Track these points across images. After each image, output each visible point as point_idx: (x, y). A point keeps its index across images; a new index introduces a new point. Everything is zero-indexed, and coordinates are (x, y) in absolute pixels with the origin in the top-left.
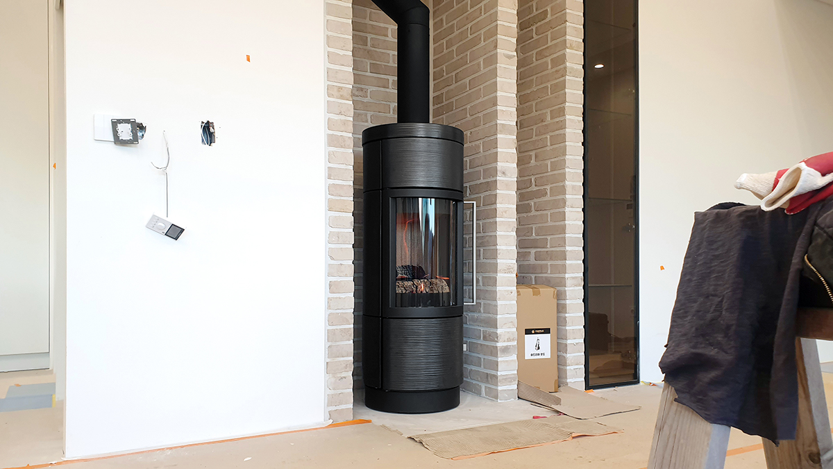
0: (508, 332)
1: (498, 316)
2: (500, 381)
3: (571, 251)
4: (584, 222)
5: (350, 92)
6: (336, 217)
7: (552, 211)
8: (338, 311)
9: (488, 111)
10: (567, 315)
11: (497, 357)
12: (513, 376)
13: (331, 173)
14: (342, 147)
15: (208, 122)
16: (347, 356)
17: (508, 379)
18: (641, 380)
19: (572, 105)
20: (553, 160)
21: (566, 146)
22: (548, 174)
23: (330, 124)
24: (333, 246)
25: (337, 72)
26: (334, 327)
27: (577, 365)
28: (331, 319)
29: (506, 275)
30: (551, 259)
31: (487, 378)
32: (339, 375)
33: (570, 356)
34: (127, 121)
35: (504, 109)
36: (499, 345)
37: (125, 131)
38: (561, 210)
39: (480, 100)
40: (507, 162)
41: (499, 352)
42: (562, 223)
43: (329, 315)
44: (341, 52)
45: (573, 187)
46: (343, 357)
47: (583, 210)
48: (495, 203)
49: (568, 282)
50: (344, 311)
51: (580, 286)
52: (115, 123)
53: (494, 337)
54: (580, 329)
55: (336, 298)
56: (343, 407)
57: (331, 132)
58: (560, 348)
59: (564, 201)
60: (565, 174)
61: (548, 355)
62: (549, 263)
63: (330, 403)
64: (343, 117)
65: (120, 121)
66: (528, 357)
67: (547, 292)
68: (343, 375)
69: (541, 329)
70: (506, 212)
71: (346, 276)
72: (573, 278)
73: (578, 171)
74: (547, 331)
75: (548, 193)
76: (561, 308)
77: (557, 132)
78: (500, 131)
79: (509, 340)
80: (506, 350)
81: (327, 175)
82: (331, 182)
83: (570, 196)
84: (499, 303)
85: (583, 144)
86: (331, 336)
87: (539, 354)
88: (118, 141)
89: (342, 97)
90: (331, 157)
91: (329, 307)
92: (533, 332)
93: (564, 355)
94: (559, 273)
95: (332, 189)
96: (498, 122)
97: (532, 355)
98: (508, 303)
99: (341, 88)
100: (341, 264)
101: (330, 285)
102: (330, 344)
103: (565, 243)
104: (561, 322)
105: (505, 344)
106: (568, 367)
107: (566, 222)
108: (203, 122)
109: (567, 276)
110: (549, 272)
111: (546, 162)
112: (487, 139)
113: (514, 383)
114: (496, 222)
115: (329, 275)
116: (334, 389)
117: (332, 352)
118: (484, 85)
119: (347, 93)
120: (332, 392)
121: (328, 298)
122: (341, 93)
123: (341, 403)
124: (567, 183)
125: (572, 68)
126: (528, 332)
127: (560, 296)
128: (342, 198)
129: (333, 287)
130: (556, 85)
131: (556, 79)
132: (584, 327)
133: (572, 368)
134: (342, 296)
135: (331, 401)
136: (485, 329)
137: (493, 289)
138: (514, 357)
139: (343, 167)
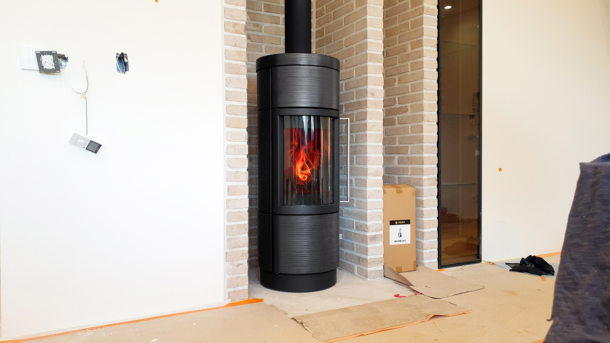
0: (376, 224)
1: (368, 211)
2: (370, 264)
3: (427, 157)
4: (438, 133)
5: (244, 27)
6: (233, 132)
7: (412, 125)
8: (235, 210)
9: (360, 43)
10: (424, 209)
11: (367, 244)
12: (380, 259)
13: (228, 96)
14: (237, 73)
15: (122, 54)
16: (243, 246)
17: (375, 262)
18: (483, 259)
19: (428, 38)
20: (413, 83)
21: (423, 71)
22: (409, 94)
23: (227, 55)
24: (230, 156)
25: (232, 11)
26: (232, 223)
27: (432, 249)
28: (230, 217)
29: (374, 178)
30: (411, 163)
31: (359, 260)
32: (237, 263)
33: (425, 242)
34: (49, 53)
35: (373, 41)
36: (369, 234)
37: (48, 63)
38: (419, 124)
39: (354, 34)
40: (375, 85)
41: (368, 240)
42: (420, 134)
43: (228, 214)
45: (430, 105)
46: (239, 247)
47: (438, 124)
48: (366, 119)
49: (425, 183)
50: (240, 210)
51: (434, 185)
52: (39, 55)
53: (364, 228)
54: (434, 220)
55: (234, 199)
56: (240, 288)
57: (228, 61)
58: (417, 235)
59: (422, 117)
60: (422, 94)
61: (408, 242)
62: (410, 166)
63: (229, 286)
64: (238, 49)
65: (43, 53)
66: (392, 243)
67: (407, 190)
68: (240, 262)
69: (403, 221)
70: (374, 126)
71: (242, 181)
72: (429, 179)
73: (434, 92)
74: (407, 222)
75: (409, 110)
76: (419, 203)
77: (416, 60)
78: (370, 59)
79: (377, 230)
80: (374, 238)
81: (225, 97)
82: (229, 103)
83: (427, 113)
84: (369, 200)
85: (438, 70)
86: (229, 230)
87: (401, 241)
88: (42, 69)
89: (237, 32)
90: (228, 82)
91: (228, 207)
92: (396, 223)
93: (422, 241)
94: (418, 175)
95: (229, 109)
96: (368, 52)
97: (395, 241)
98: (376, 200)
99: (236, 24)
100: (238, 172)
101: (228, 189)
102: (228, 237)
103: (423, 151)
104: (419, 214)
105: (373, 234)
106: (424, 251)
107: (424, 134)
108: (118, 54)
109: (424, 177)
110: (409, 174)
111: (407, 84)
112: (359, 66)
113: (381, 264)
114: (366, 135)
115: (228, 180)
116: (232, 274)
117: (230, 244)
118: (356, 21)
119: (241, 28)
120: (231, 276)
121: (227, 200)
122: (236, 28)
123: (238, 285)
124: (424, 102)
125: (428, 8)
126: (392, 223)
127: (418, 193)
128: (238, 116)
129: (230, 190)
130: (415, 22)
131: (415, 16)
132: (438, 218)
133: (428, 251)
134: (239, 197)
135: (230, 283)
136: (357, 221)
137: (364, 189)
138: (381, 244)
139: (238, 90)
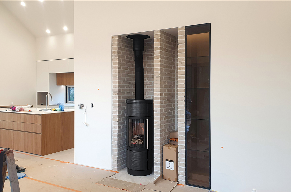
0: (157, 159)
2: (155, 173)
3: (180, 137)
6: (114, 123)
10: (179, 158)
14: (115, 106)
15: (93, 103)
19: (181, 88)
24: (113, 129)
25: (114, 89)
26: (114, 148)
27: (183, 175)
29: (157, 141)
32: (114, 160)
33: (179, 171)
35: (156, 92)
44: (115, 85)
45: (181, 115)
46: (115, 155)
50: (115, 145)
51: (183, 148)
55: (114, 142)
57: (113, 103)
59: (178, 120)
60: (178, 111)
61: (173, 169)
63: (112, 166)
64: (116, 99)
66: (166, 168)
69: (171, 160)
70: (157, 123)
71: (116, 137)
72: (181, 146)
73: (183, 110)
78: (155, 99)
82: (113, 115)
83: (180, 118)
87: (170, 168)
90: (113, 109)
91: (112, 144)
92: (168, 161)
96: (154, 96)
98: (157, 150)
99: (115, 93)
100: (115, 134)
101: (113, 139)
102: (113, 152)
105: (156, 162)
113: (159, 174)
115: (113, 136)
116: (113, 163)
119: (117, 94)
123: (115, 166)
125: (180, 76)
128: (115, 118)
132: (185, 163)
133: (180, 176)
139: (116, 111)
